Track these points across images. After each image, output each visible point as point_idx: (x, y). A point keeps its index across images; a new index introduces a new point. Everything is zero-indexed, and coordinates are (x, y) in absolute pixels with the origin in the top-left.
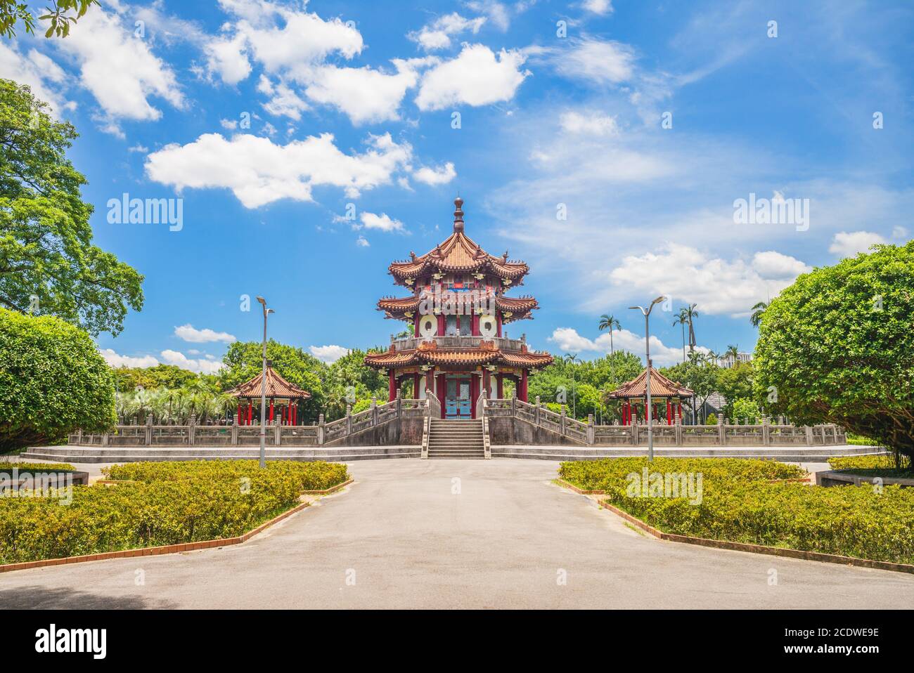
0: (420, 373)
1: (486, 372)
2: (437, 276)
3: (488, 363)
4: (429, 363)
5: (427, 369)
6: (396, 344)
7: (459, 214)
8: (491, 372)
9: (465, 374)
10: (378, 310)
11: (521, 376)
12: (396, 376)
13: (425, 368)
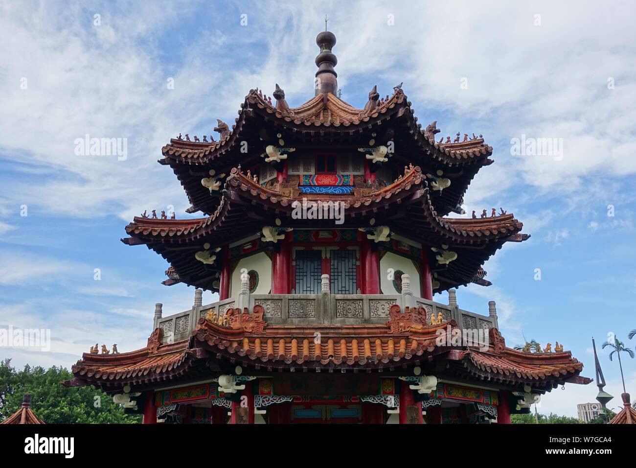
0: (219, 403)
1: (407, 398)
2: (272, 154)
3: (417, 371)
4: (239, 370)
5: (232, 389)
6: (165, 327)
7: (327, 62)
8: (425, 397)
9: (344, 406)
10: (126, 241)
11: (494, 412)
12: (160, 412)
13: (225, 384)
